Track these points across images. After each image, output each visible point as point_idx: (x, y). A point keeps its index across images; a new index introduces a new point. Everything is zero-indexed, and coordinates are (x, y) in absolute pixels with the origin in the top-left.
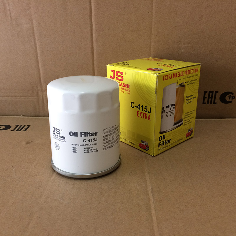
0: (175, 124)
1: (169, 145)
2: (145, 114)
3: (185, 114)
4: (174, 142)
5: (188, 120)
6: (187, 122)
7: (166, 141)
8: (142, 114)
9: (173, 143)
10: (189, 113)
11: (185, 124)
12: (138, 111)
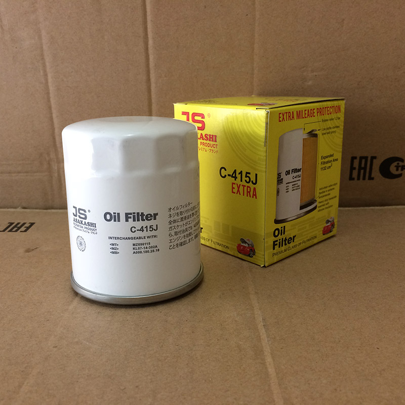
0: (302, 208)
1: (293, 248)
2: (246, 188)
3: (320, 189)
4: (302, 242)
5: (326, 201)
6: (323, 205)
7: (287, 238)
8: (241, 188)
9: (300, 244)
10: (326, 187)
11: (321, 208)
12: (233, 184)
